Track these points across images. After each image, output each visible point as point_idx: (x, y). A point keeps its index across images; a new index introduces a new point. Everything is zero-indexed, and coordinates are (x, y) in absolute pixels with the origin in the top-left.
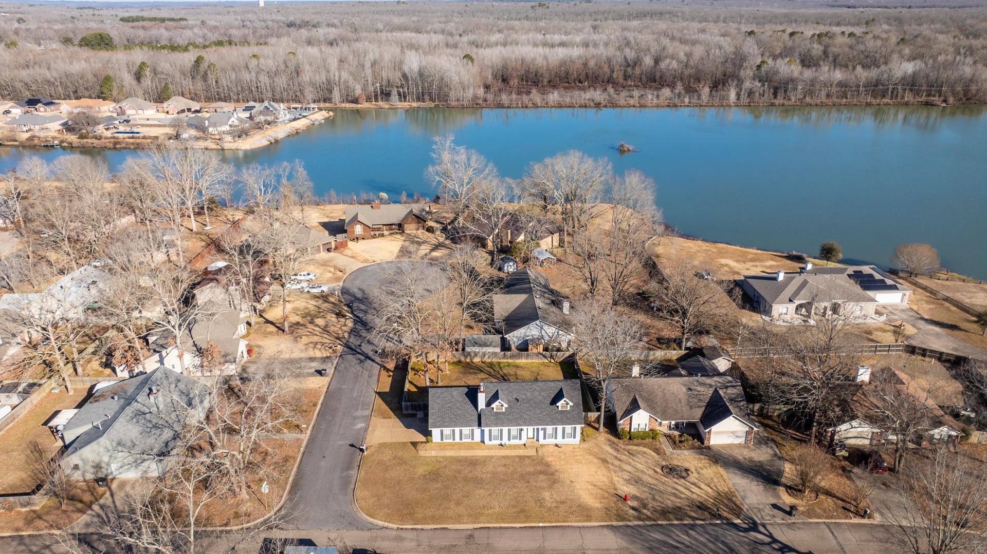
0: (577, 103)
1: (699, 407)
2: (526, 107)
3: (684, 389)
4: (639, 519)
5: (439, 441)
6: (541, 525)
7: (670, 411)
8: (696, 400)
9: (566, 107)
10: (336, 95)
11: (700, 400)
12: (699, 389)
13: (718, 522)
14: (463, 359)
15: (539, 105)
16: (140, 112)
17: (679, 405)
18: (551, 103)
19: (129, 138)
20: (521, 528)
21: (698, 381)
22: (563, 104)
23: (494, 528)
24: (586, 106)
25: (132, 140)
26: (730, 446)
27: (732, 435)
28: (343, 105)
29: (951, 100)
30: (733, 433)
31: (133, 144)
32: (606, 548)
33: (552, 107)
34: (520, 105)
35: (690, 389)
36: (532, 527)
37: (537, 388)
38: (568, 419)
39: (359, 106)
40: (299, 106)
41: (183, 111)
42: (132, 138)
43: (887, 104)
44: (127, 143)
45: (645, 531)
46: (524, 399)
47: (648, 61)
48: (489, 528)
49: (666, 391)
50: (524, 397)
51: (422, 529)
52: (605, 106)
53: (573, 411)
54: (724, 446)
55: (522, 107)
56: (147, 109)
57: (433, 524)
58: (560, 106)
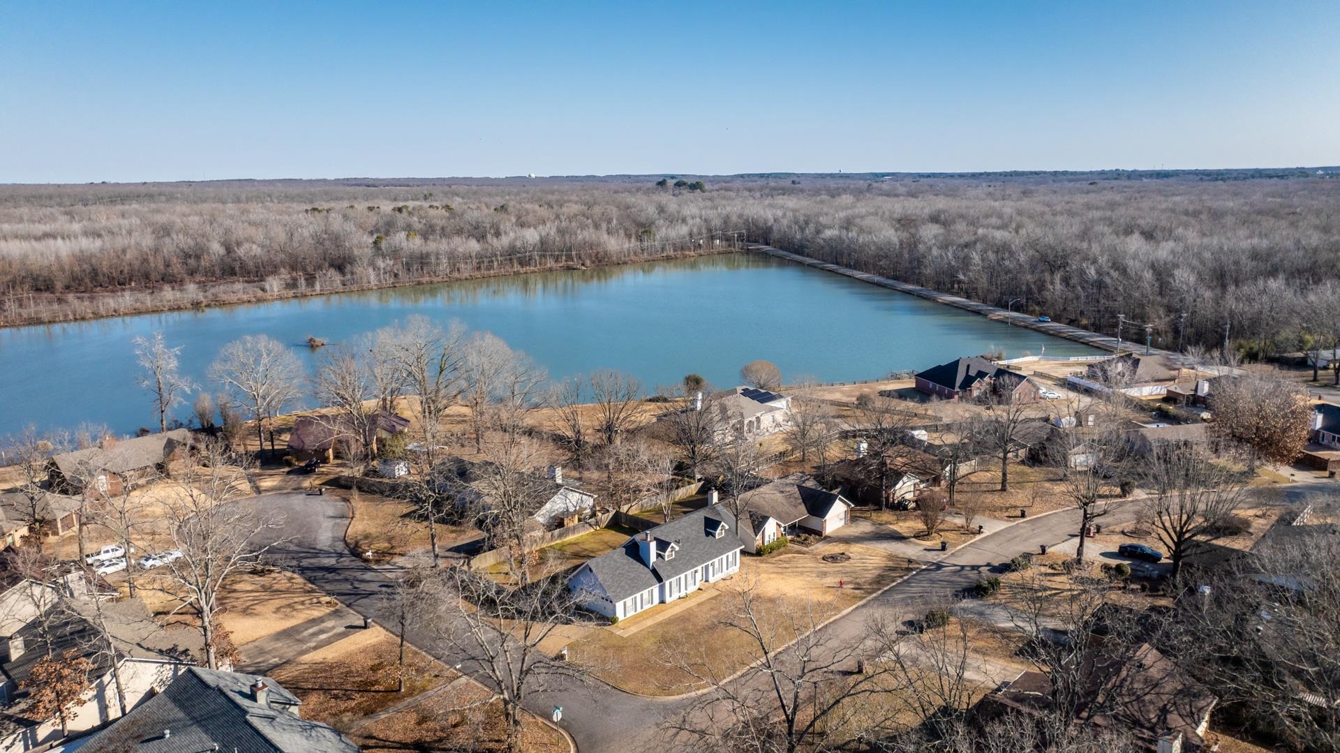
2: (83, 319)
9: (147, 312)
11: (796, 498)
29: (588, 262)
33: (126, 314)
35: (781, 492)
43: (533, 272)
47: (216, 248)
52: (208, 306)
55: (76, 319)
58: (138, 312)
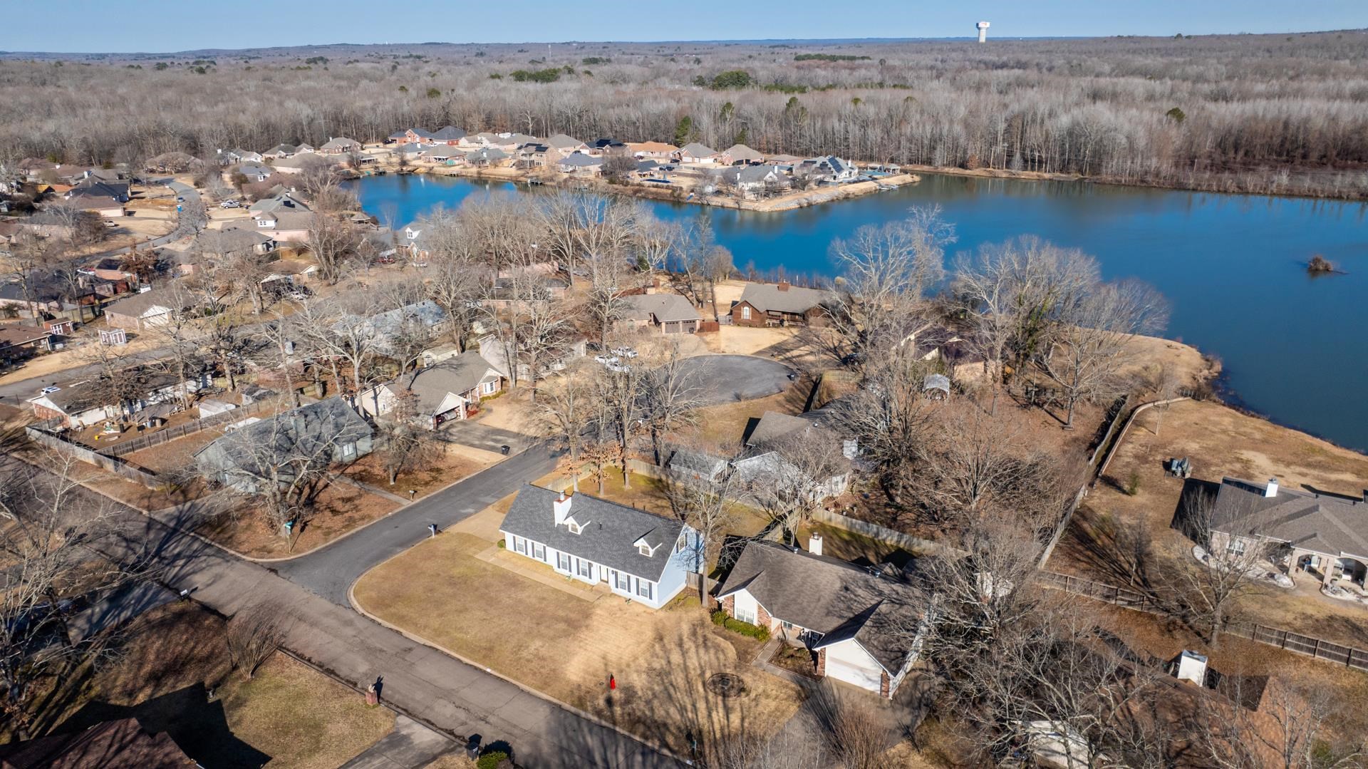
0: (1323, 191)
1: (841, 617)
2: (1226, 192)
3: (838, 585)
4: (599, 713)
5: (512, 549)
6: (489, 670)
7: (794, 608)
8: (842, 605)
9: (1301, 196)
10: (940, 155)
11: (849, 608)
12: (860, 592)
13: (688, 762)
14: (664, 478)
15: (1251, 189)
16: (697, 160)
17: (812, 605)
18: (1274, 188)
19: (654, 186)
20: (466, 664)
21: (867, 581)
22: (1296, 191)
23: (442, 652)
24: (1340, 198)
25: (655, 189)
26: (850, 688)
27: (861, 673)
28: (946, 169)
30: (861, 669)
31: (652, 193)
32: (515, 722)
33: (1274, 195)
34: (1215, 188)
35: (847, 589)
36: (476, 668)
37: (630, 519)
38: (644, 569)
39: (968, 172)
40: (878, 166)
41: (740, 162)
42: (657, 186)
44: (647, 193)
45: (586, 730)
46: (608, 527)
48: (437, 650)
49: (809, 580)
50: (609, 524)
51: (380, 624)
53: (654, 560)
54: (842, 686)
55: (1219, 191)
56: (705, 157)
57: (394, 623)
58: (1290, 194)
